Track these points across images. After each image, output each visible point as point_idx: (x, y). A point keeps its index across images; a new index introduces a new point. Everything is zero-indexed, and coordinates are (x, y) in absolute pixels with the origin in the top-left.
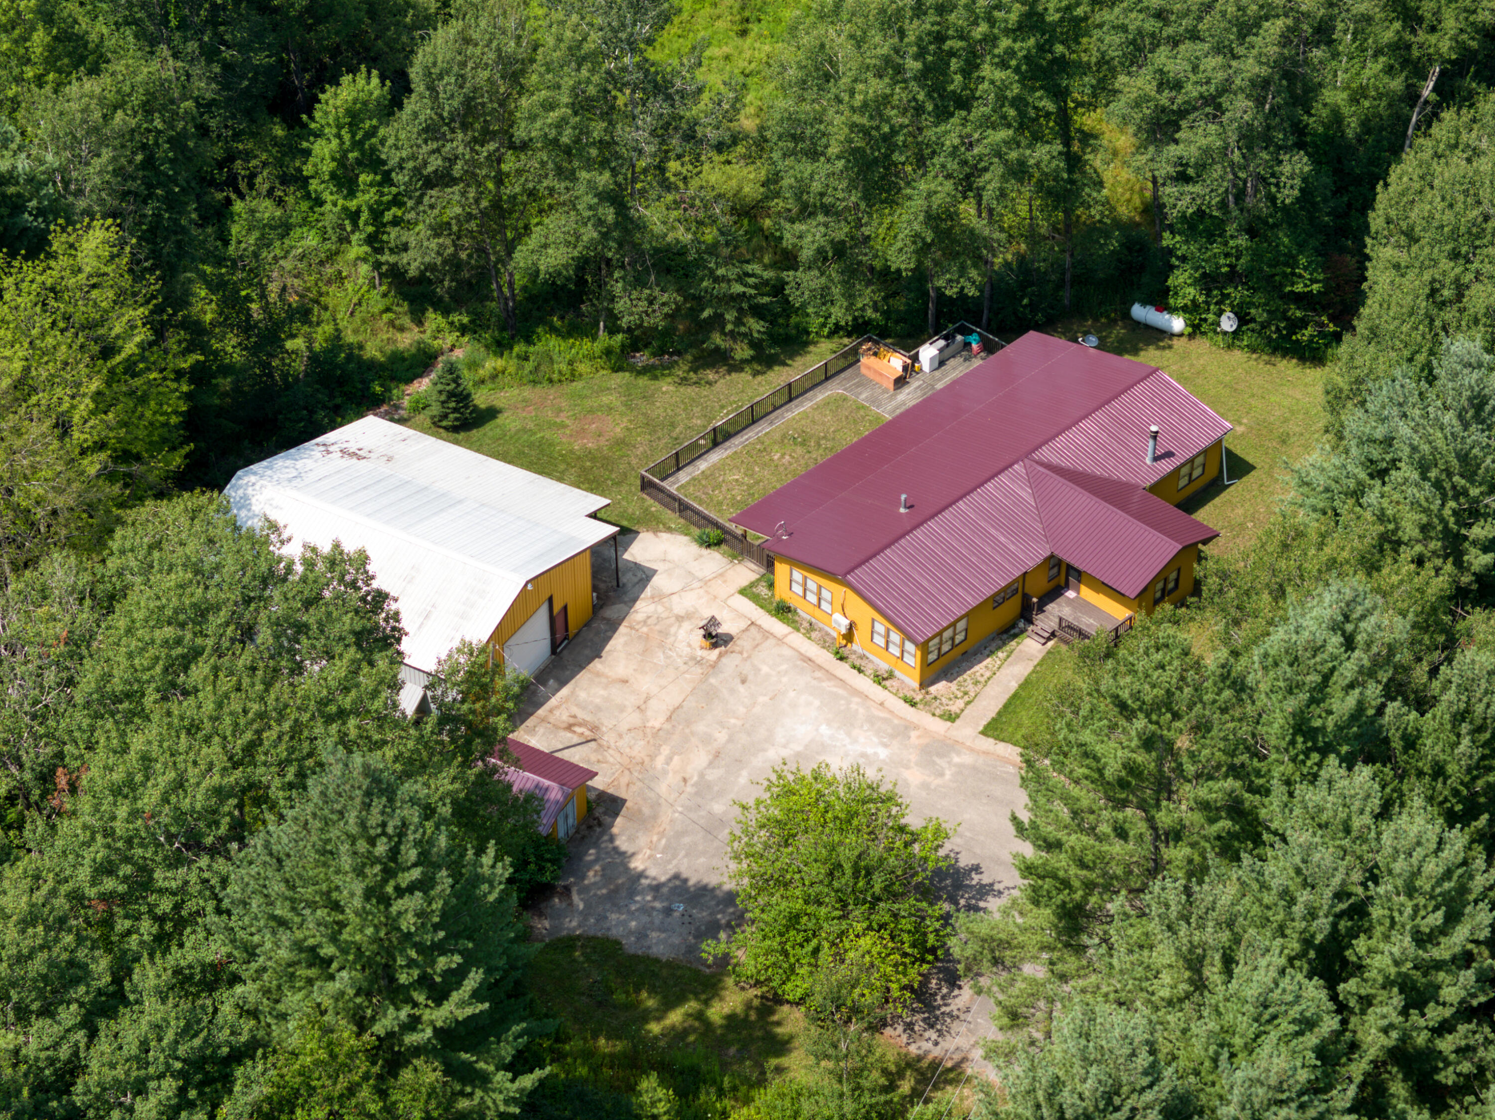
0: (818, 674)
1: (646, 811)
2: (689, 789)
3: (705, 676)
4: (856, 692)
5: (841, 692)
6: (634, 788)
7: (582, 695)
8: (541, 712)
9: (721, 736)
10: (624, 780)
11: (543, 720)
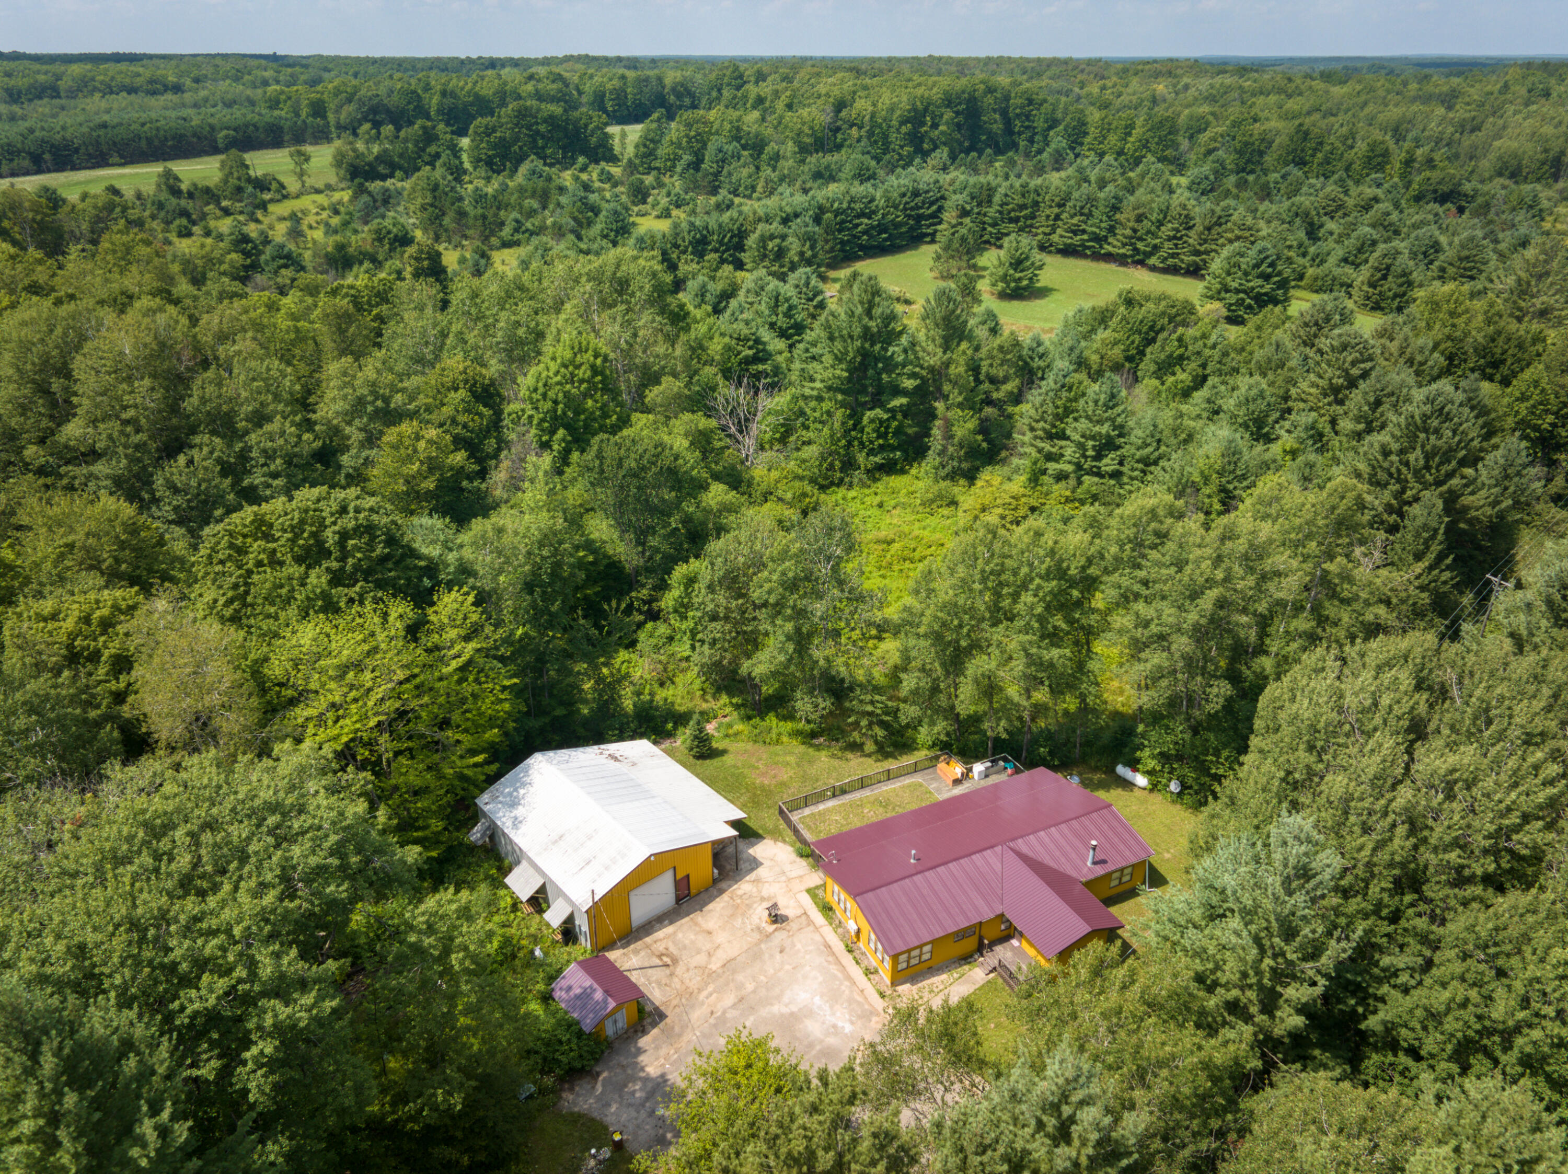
0: (830, 959)
1: (677, 1029)
2: (712, 1021)
3: (760, 941)
4: (849, 978)
5: (840, 975)
6: (677, 1010)
7: (680, 935)
8: (648, 940)
9: (750, 987)
10: (675, 1002)
11: (648, 947)
